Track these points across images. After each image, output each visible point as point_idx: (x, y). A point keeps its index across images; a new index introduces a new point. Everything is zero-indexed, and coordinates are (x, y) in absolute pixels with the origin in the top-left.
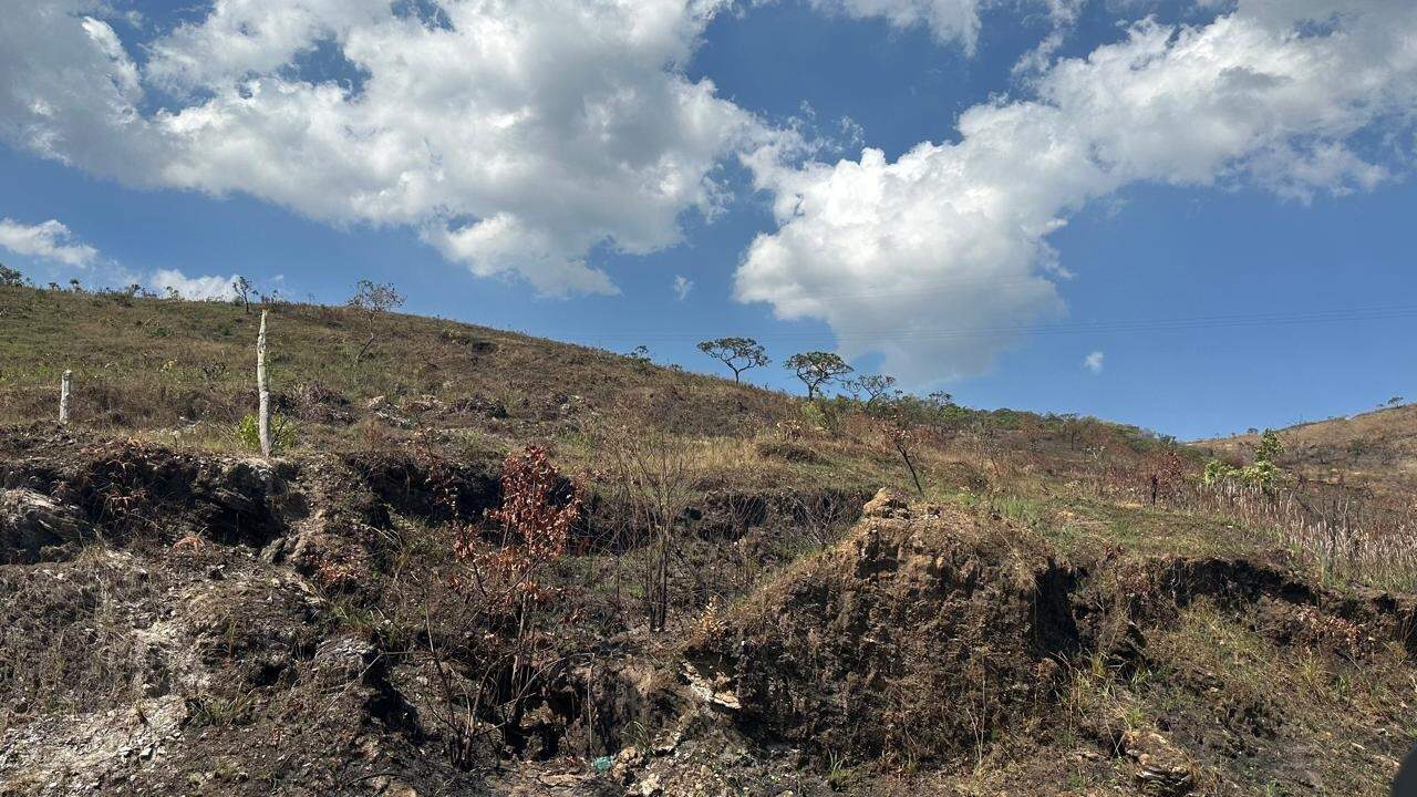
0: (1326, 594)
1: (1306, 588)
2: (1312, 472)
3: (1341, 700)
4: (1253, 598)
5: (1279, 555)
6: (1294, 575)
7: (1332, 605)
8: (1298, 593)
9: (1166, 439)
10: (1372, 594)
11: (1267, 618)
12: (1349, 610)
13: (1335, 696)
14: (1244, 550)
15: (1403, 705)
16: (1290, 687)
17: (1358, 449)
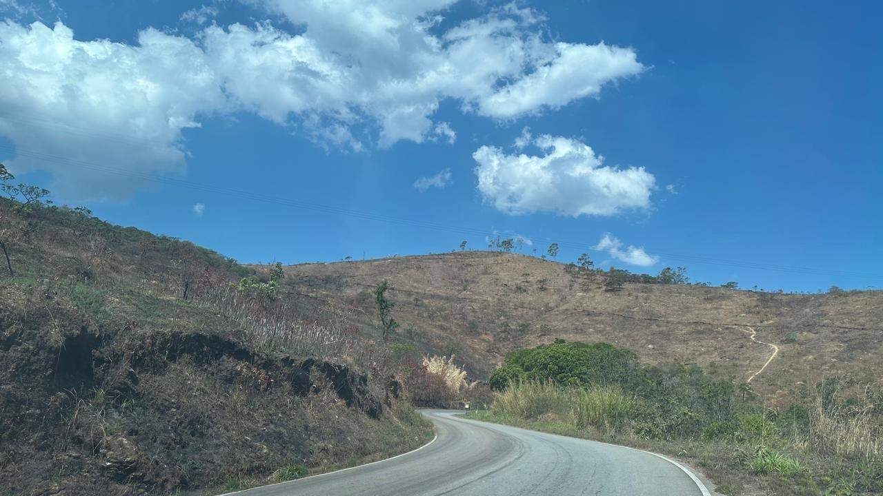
0: (258, 355)
1: (248, 352)
2: (304, 289)
3: (249, 414)
4: (217, 357)
5: (238, 334)
6: (244, 344)
7: (259, 362)
8: (242, 355)
9: (232, 261)
10: (283, 356)
11: (223, 368)
12: (268, 364)
13: (246, 411)
14: (218, 329)
15: (280, 415)
16: (222, 407)
17: (327, 280)
